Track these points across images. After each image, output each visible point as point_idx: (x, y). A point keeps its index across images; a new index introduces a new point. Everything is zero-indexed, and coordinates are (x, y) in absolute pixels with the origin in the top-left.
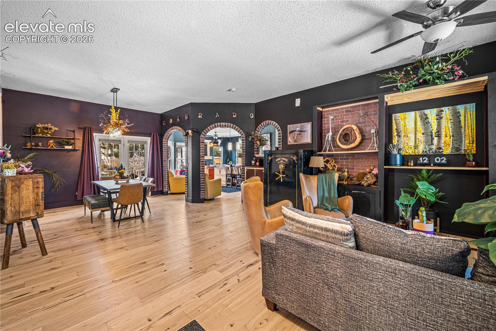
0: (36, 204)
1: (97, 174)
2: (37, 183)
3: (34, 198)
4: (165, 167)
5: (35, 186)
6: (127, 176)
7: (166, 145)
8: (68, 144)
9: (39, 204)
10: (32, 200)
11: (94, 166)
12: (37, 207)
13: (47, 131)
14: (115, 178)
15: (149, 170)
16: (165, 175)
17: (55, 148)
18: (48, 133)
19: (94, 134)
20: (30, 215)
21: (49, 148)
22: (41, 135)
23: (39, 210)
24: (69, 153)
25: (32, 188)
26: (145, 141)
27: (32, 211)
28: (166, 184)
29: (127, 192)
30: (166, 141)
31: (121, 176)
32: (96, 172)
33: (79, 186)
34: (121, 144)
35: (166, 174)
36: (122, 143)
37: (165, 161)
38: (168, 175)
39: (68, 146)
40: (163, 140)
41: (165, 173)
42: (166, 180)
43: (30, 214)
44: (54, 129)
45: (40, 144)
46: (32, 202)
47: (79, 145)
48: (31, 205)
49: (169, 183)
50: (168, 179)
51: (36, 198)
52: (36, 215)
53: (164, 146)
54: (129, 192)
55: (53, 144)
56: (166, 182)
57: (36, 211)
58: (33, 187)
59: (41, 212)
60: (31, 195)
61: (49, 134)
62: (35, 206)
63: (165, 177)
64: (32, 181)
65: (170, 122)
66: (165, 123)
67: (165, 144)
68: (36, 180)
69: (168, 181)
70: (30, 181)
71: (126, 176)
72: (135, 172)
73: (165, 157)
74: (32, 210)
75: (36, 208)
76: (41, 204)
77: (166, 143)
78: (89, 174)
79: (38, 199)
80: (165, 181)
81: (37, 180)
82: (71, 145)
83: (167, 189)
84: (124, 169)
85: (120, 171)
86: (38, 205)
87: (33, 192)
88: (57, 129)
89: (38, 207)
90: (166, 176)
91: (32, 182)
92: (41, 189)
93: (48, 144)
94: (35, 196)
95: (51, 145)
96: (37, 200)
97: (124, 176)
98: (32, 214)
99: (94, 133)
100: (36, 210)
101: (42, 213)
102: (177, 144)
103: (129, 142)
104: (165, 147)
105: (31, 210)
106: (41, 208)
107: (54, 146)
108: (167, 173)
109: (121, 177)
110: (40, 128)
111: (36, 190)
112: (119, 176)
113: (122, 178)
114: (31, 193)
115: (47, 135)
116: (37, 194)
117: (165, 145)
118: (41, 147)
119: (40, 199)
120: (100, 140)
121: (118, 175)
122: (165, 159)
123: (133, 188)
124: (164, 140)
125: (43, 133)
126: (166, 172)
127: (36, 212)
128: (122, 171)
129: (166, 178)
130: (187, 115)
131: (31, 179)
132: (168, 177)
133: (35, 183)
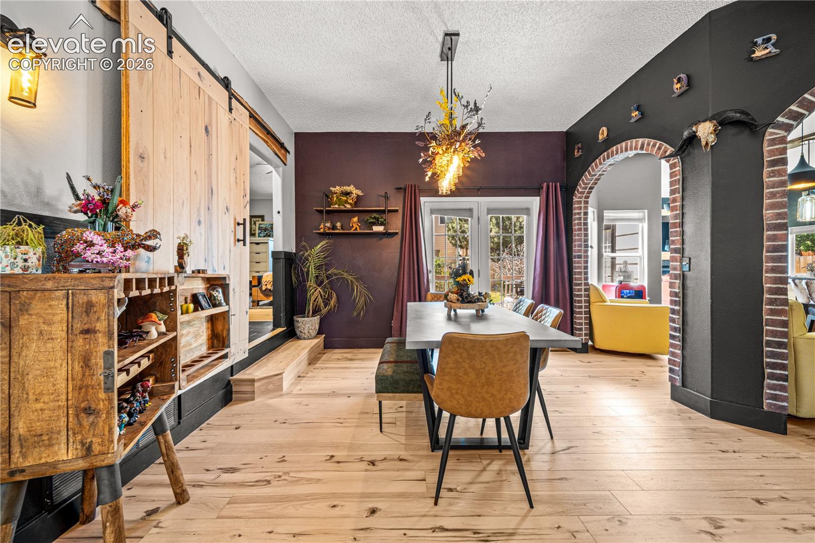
0: (83, 405)
1: (425, 286)
2: (87, 313)
3: (73, 379)
4: (580, 273)
5: (78, 326)
6: (480, 294)
7: (582, 211)
8: (377, 223)
9: (93, 406)
10: (64, 385)
11: (421, 268)
12: (86, 421)
13: (345, 198)
14: (448, 300)
15: (537, 281)
16: (580, 296)
17: (359, 231)
18: (346, 202)
19: (423, 200)
20: (56, 453)
21: (352, 231)
22: (337, 206)
23: (94, 435)
24: (381, 241)
25: (64, 335)
26: (524, 206)
27: (63, 439)
28: (583, 321)
29: (467, 366)
30: (583, 200)
31: (461, 295)
32: (424, 280)
33: (395, 310)
34: (472, 217)
35: (583, 293)
36: (474, 215)
37: (580, 257)
38: (588, 296)
39: (377, 225)
40: (572, 199)
41: (580, 290)
42: (583, 310)
43: (56, 448)
44: (356, 192)
45: (338, 225)
46: (64, 397)
47: (396, 224)
48: (59, 407)
49: (590, 319)
50: (589, 307)
51: (80, 376)
52: (80, 455)
53: (577, 216)
54: (473, 368)
55: (358, 225)
56: (583, 316)
57: (79, 437)
58: (69, 329)
59: (102, 444)
60: (59, 362)
61: (349, 203)
62: (77, 416)
63: (580, 302)
64: (65, 302)
65: (600, 137)
66: (579, 148)
67: (580, 208)
68: (82, 299)
69: (589, 313)
70: (57, 299)
71: (477, 294)
72: (505, 285)
73: (580, 246)
74: (64, 433)
75: (81, 425)
76: (101, 405)
77: (583, 205)
78: (412, 284)
79: (88, 381)
80: (581, 313)
81: (85, 299)
82: (382, 224)
83: (586, 335)
84: (471, 273)
85: (458, 279)
86: (88, 411)
87: (69, 349)
88: (360, 193)
89: (91, 418)
90: (583, 299)
91: (64, 306)
92: (101, 339)
93: (351, 225)
94: (77, 367)
95: (355, 226)
96: (87, 387)
97: (469, 295)
98: (64, 451)
99: (421, 198)
100: (80, 432)
101: (104, 449)
102: (605, 214)
103: (489, 211)
104: (580, 219)
105: (59, 433)
106: (101, 424)
107: (358, 229)
108: (586, 290)
109: (463, 298)
110: (336, 193)
111: (80, 341)
112: (457, 294)
113: (463, 301)
114: (60, 354)
115: (346, 205)
116: (86, 361)
117: (579, 214)
118: (339, 230)
119: (99, 385)
120: (432, 212)
121: (454, 290)
122: (580, 251)
123: (488, 352)
124: (575, 199)
125: (340, 202)
126: (583, 287)
127: (83, 444)
128: (465, 280)
129: (583, 304)
130: (683, 76)
131: (59, 294)
132: (589, 302)
133: (78, 310)
